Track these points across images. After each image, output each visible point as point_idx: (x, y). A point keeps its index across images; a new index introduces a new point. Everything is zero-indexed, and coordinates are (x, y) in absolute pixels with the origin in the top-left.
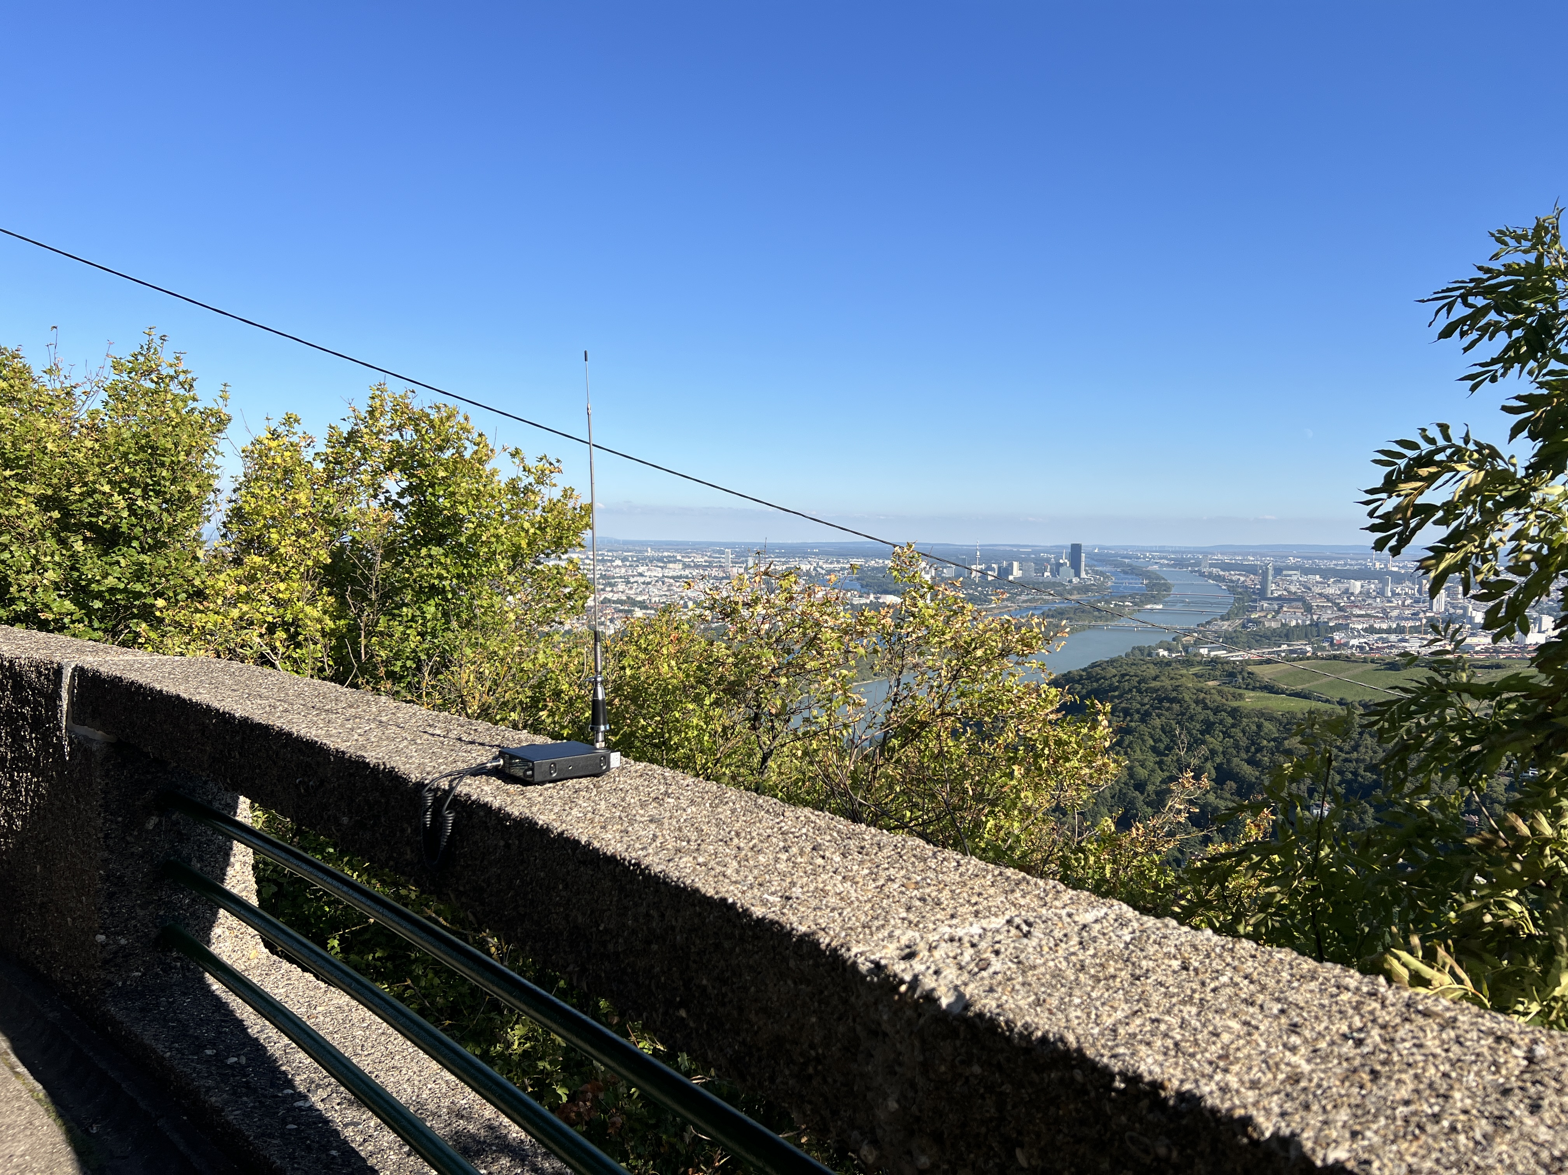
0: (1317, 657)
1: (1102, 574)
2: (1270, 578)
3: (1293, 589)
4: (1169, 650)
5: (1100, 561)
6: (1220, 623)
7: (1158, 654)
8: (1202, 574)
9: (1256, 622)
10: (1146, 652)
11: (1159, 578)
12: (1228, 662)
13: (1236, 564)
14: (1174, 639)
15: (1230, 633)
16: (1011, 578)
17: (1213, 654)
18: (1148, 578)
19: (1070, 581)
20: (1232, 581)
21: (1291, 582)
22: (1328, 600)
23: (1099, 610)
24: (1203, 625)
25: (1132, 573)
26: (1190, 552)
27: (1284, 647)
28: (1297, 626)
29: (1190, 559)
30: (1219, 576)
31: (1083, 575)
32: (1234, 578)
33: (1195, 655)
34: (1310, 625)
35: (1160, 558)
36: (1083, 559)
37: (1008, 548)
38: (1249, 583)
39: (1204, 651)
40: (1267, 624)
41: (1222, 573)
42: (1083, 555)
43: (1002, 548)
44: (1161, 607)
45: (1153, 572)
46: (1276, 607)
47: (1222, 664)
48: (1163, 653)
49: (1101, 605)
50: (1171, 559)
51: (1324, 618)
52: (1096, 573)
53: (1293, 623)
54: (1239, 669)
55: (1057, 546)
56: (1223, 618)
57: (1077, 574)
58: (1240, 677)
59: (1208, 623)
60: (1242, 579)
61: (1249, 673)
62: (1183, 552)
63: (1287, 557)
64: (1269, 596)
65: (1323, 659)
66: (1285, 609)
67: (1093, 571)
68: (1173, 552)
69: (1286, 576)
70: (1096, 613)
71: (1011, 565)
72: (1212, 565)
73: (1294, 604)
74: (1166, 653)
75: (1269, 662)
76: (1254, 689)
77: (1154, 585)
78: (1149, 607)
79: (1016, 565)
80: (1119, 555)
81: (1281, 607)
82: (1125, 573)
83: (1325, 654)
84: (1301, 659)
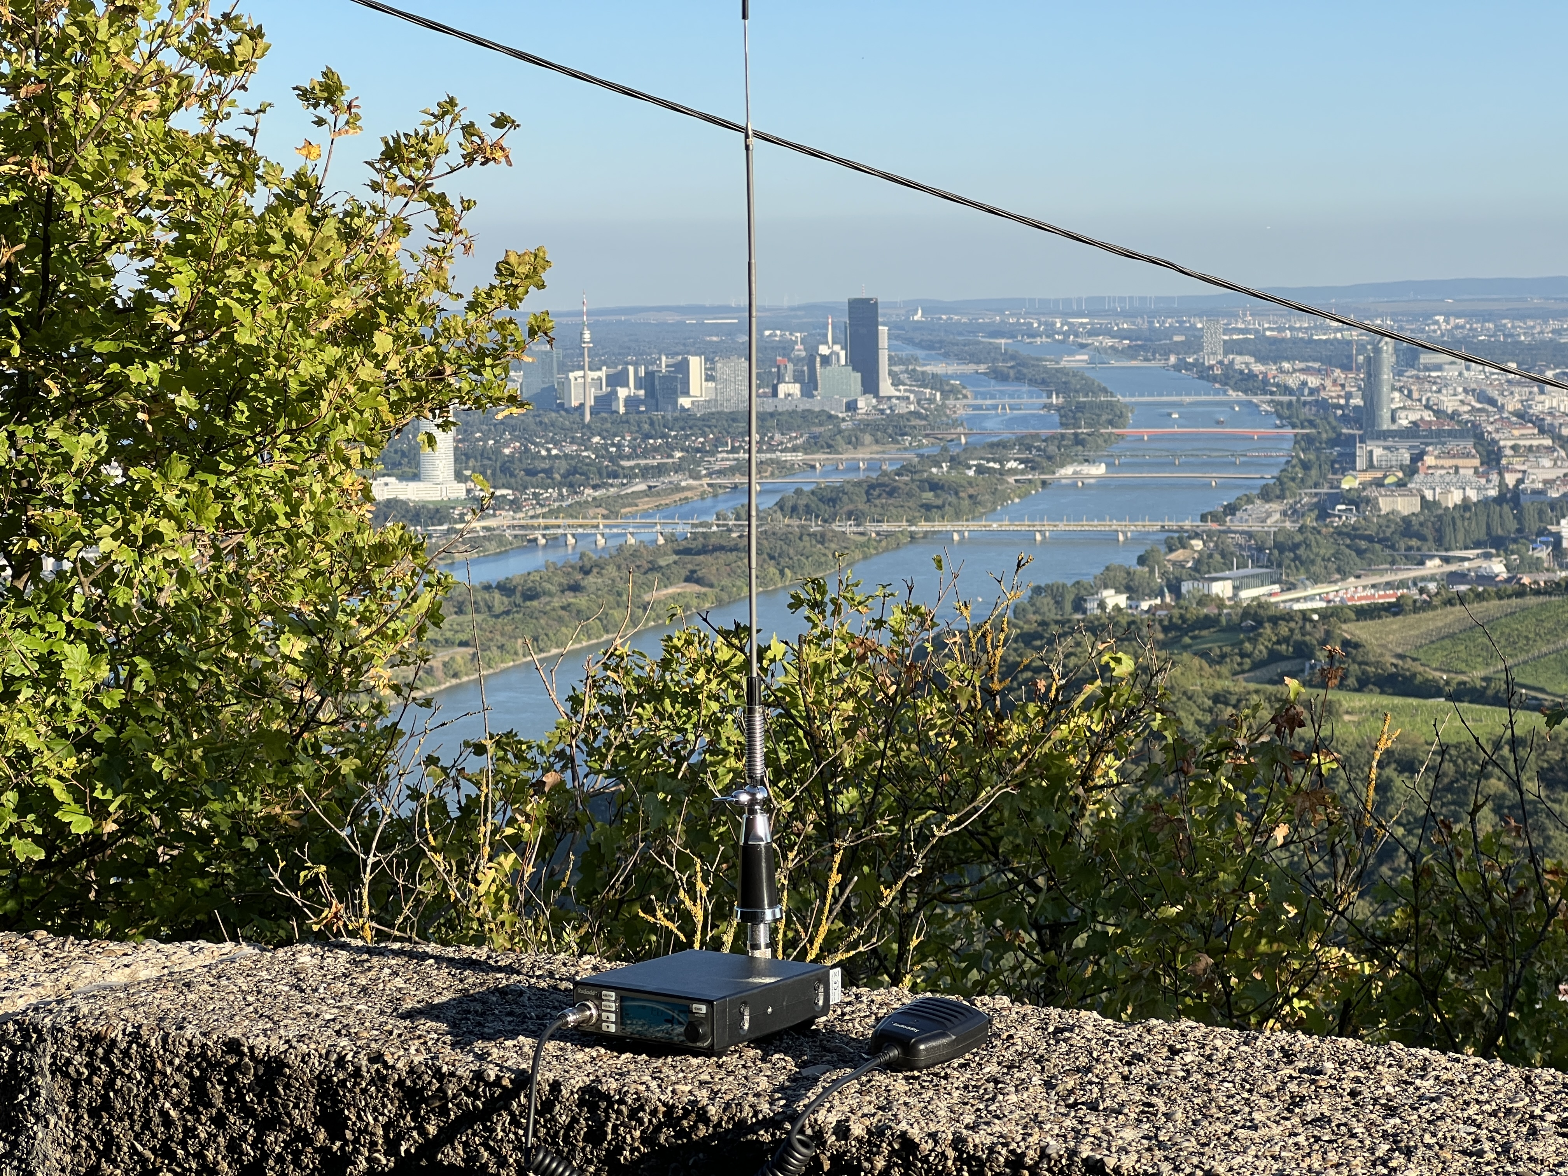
0: (1521, 592)
1: (937, 382)
2: (1387, 376)
3: (1449, 404)
4: (1132, 590)
5: (929, 346)
6: (1260, 507)
7: (1102, 605)
8: (1204, 373)
9: (1356, 500)
10: (1069, 598)
11: (1089, 388)
12: (1288, 617)
13: (1295, 341)
14: (1142, 560)
15: (1290, 535)
16: (685, 402)
17: (1246, 594)
18: (1064, 388)
19: (851, 406)
20: (1286, 390)
21: (1442, 385)
22: (1542, 431)
23: (935, 486)
24: (1216, 518)
25: (1020, 378)
26: (1170, 314)
27: (1433, 566)
28: (1466, 505)
29: (1174, 331)
30: (1252, 376)
31: (886, 387)
32: (1292, 382)
33: (1200, 603)
34: (1500, 500)
35: (1093, 333)
36: (884, 341)
37: (671, 318)
38: (1332, 393)
39: (1222, 589)
40: (1385, 505)
41: (1258, 368)
42: (883, 330)
43: (653, 318)
44: (1099, 470)
45: (1075, 373)
46: (1406, 457)
47: (1275, 620)
48: (1115, 599)
49: (941, 471)
50: (1122, 335)
51: (1536, 479)
52: (923, 380)
53: (1455, 498)
54: (1320, 634)
55: (809, 308)
56: (1266, 495)
57: (870, 386)
58: (1322, 656)
59: (1231, 509)
60: (1313, 381)
61: (1346, 644)
62: (1153, 314)
63: (1428, 316)
64: (1386, 425)
65: (1538, 593)
66: (1429, 460)
67: (912, 374)
68: (1126, 315)
69: (1427, 369)
70: (928, 496)
71: (683, 368)
72: (1231, 347)
73: (1453, 445)
74: (1122, 600)
75: (1395, 609)
76: (1362, 686)
77: (1081, 407)
78: (1068, 470)
79: (696, 364)
80: (981, 328)
81: (1418, 458)
82: (1000, 376)
83: (1542, 579)
84: (1480, 597)
